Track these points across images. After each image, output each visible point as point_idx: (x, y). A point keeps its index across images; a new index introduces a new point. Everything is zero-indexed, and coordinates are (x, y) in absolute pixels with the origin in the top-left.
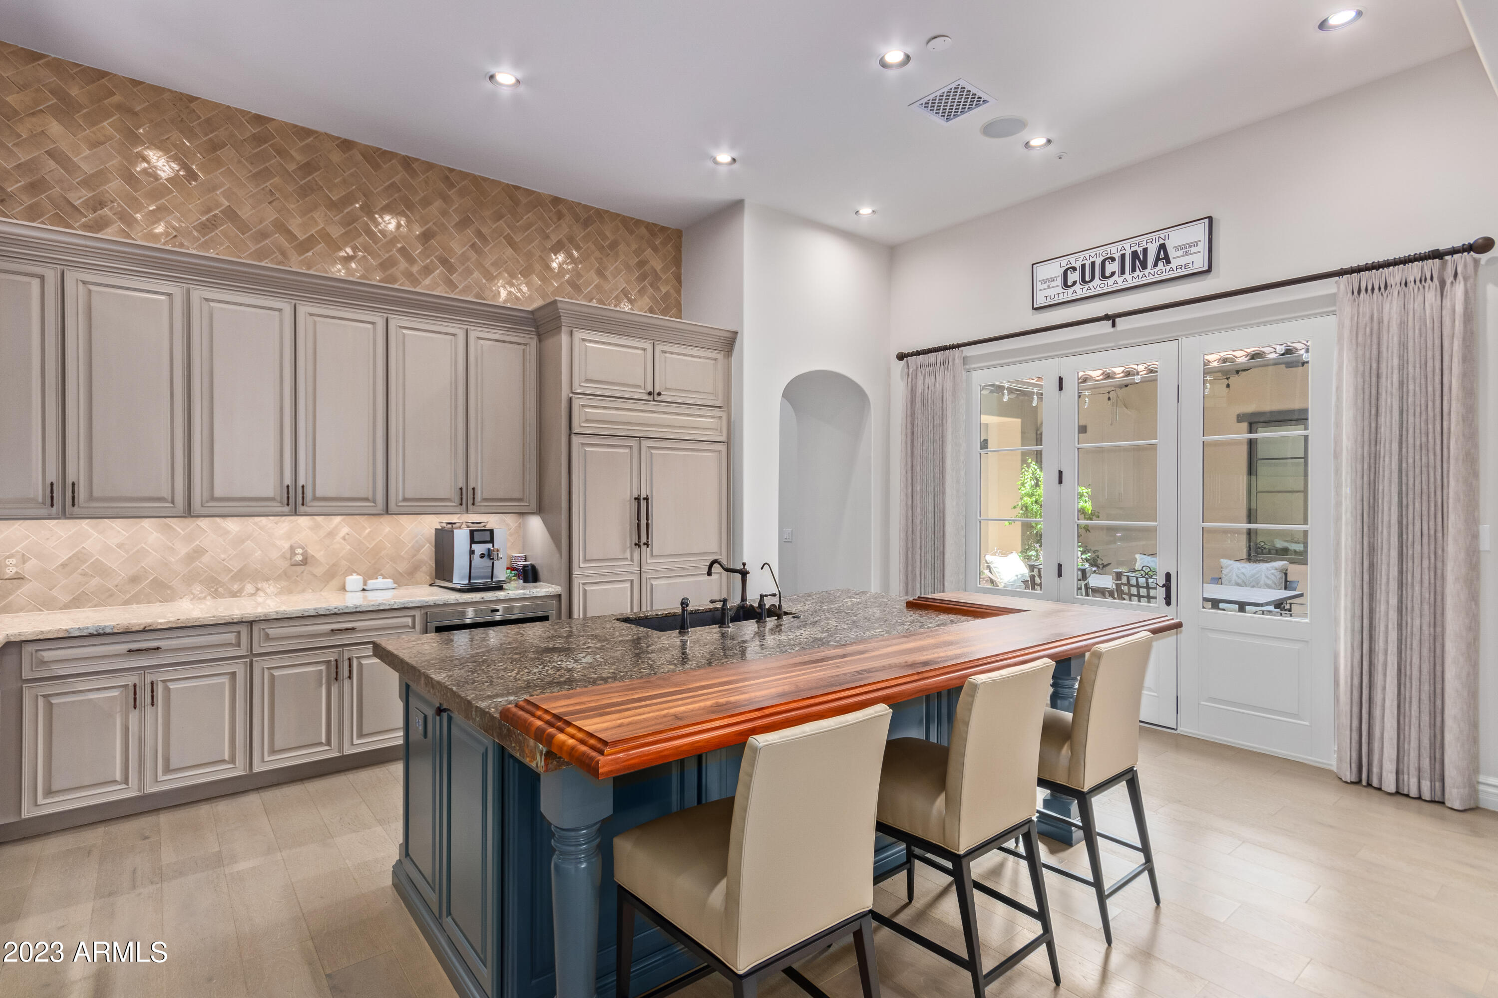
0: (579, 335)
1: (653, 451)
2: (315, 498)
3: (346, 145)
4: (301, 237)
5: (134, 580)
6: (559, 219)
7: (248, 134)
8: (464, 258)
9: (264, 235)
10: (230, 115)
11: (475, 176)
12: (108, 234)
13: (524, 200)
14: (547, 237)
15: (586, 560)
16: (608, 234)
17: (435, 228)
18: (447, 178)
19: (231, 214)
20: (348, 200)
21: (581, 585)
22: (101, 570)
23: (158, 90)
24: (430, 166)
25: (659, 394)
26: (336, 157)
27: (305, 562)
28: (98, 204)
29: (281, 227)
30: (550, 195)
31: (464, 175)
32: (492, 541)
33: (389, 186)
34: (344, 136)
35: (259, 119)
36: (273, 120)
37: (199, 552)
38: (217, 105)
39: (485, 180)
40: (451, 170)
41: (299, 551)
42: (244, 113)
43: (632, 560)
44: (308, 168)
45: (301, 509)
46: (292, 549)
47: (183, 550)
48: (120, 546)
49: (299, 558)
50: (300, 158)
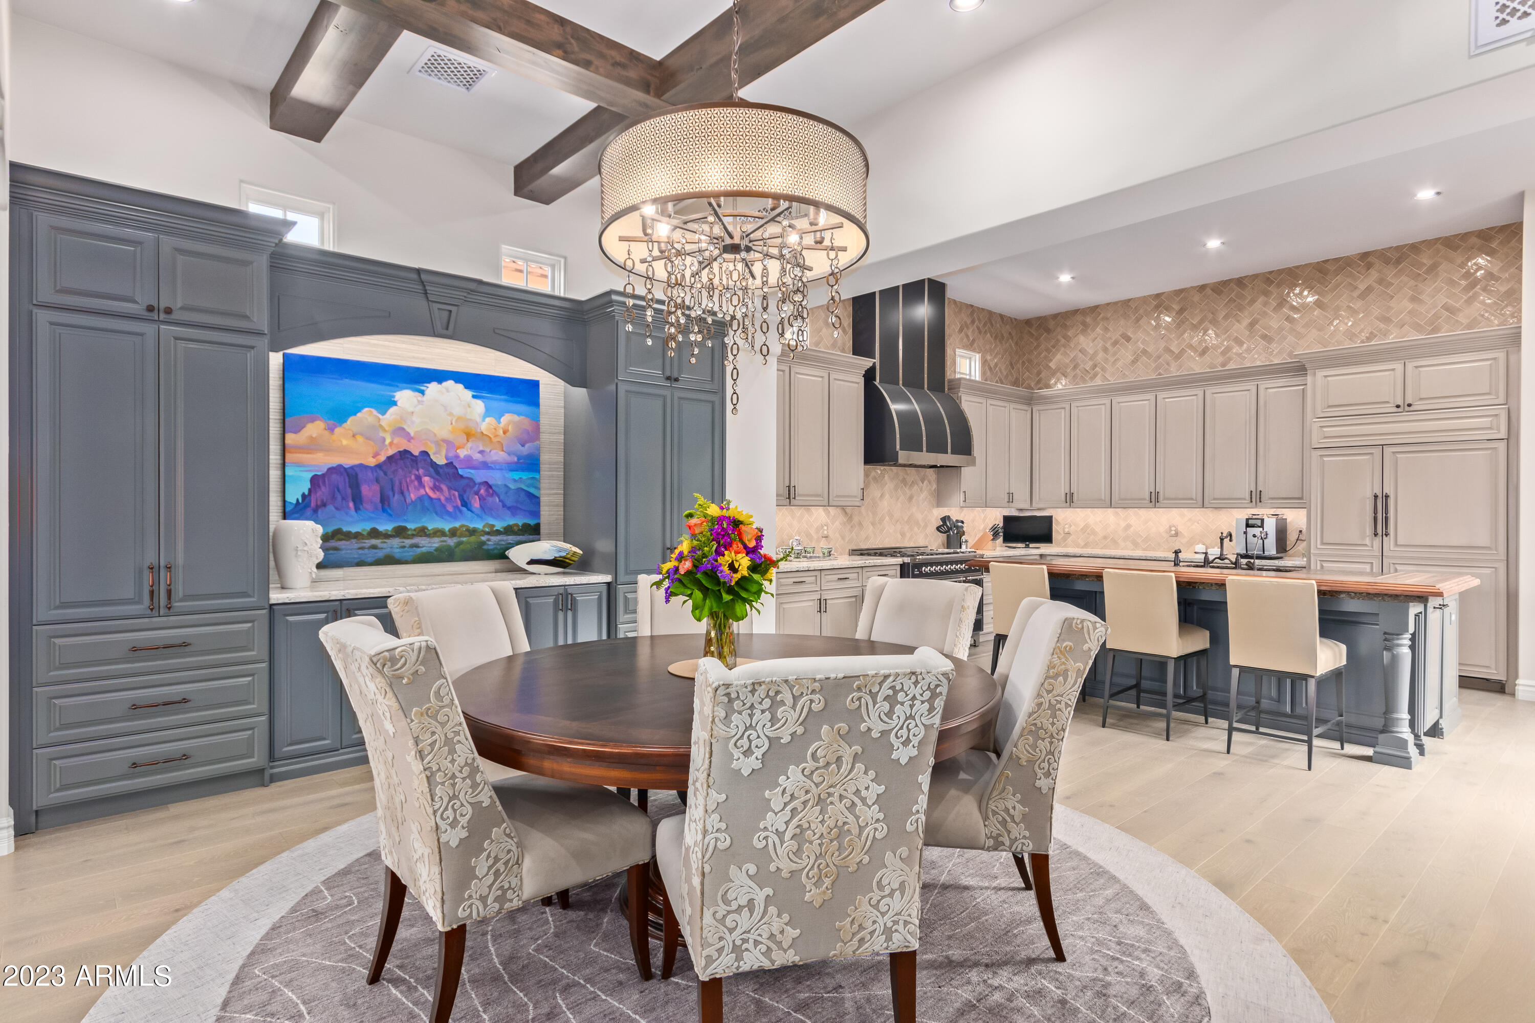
0: (1320, 374)
1: (1398, 456)
2: (1165, 499)
3: (1202, 288)
4: (1177, 351)
5: (1105, 538)
6: (1368, 269)
7: (1153, 306)
8: (1281, 329)
9: (1159, 357)
10: (1144, 300)
11: (1290, 269)
12: (1098, 381)
13: (1332, 268)
14: (1356, 288)
15: (1322, 543)
16: (1425, 261)
17: (1259, 316)
18: (1268, 279)
19: (1144, 352)
20: (1202, 321)
21: (1318, 562)
22: (1094, 533)
23: (1116, 303)
24: (1255, 277)
25: (1409, 405)
26: (1196, 298)
27: (1176, 535)
28: (1095, 366)
29: (1168, 350)
30: (1359, 254)
31: (1280, 272)
32: (1262, 526)
33: (1228, 302)
34: (1201, 284)
35: (1158, 296)
36: (1163, 293)
37: (1128, 527)
38: (1139, 298)
39: (1297, 267)
40: (1271, 272)
41: (1173, 529)
42: (1150, 296)
43: (1372, 547)
44: (1181, 311)
45: (1157, 504)
46: (1170, 527)
47: (1123, 525)
48: (1100, 522)
49: (1173, 532)
50: (1176, 307)
